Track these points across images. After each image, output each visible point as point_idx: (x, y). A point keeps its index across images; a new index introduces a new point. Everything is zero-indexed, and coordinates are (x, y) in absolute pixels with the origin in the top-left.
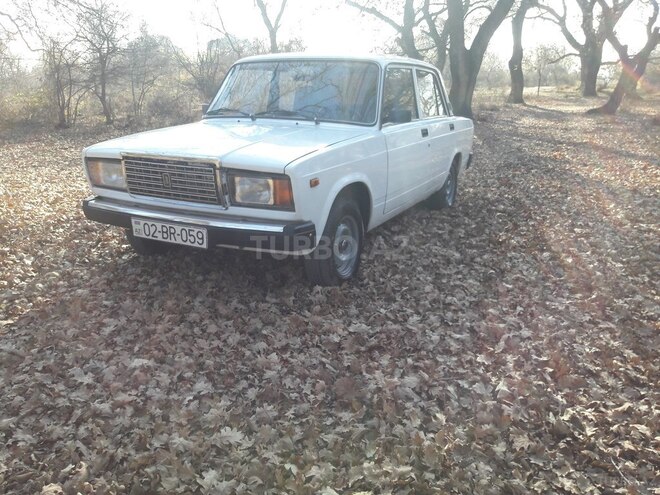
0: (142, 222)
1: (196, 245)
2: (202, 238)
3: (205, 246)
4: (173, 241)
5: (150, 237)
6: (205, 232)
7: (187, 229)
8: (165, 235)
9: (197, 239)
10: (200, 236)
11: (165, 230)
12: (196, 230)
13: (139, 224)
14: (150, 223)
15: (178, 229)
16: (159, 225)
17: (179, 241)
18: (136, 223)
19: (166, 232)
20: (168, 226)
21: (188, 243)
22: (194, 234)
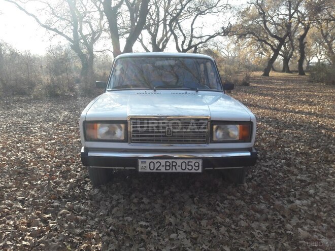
0: (148, 162)
1: (193, 171)
2: (198, 166)
3: (200, 171)
4: (174, 170)
5: (155, 171)
6: (201, 162)
7: (187, 161)
8: (168, 168)
9: (194, 167)
10: (197, 164)
11: (168, 164)
12: (195, 161)
13: (145, 162)
14: (155, 161)
15: (179, 162)
16: (163, 162)
17: (179, 170)
18: (142, 162)
19: (169, 166)
20: (171, 161)
21: (187, 171)
22: (192, 164)
